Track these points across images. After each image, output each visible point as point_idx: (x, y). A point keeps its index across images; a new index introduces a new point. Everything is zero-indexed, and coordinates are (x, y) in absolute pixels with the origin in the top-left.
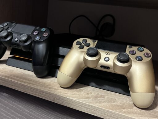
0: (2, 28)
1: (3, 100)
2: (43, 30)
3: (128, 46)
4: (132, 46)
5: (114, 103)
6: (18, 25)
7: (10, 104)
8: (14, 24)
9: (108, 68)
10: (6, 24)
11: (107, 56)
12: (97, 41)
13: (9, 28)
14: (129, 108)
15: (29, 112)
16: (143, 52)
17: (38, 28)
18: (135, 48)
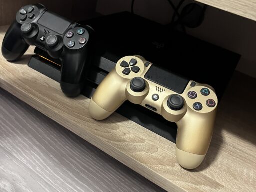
0: (25, 15)
1: (21, 117)
2: (81, 31)
3: (190, 83)
4: (197, 84)
5: (153, 154)
6: (47, 14)
7: (29, 125)
8: (42, 11)
9: (155, 109)
10: (30, 9)
11: (157, 92)
12: (150, 66)
13: (35, 18)
14: (169, 165)
15: (50, 139)
16: (208, 97)
17: (73, 26)
18: (198, 89)
